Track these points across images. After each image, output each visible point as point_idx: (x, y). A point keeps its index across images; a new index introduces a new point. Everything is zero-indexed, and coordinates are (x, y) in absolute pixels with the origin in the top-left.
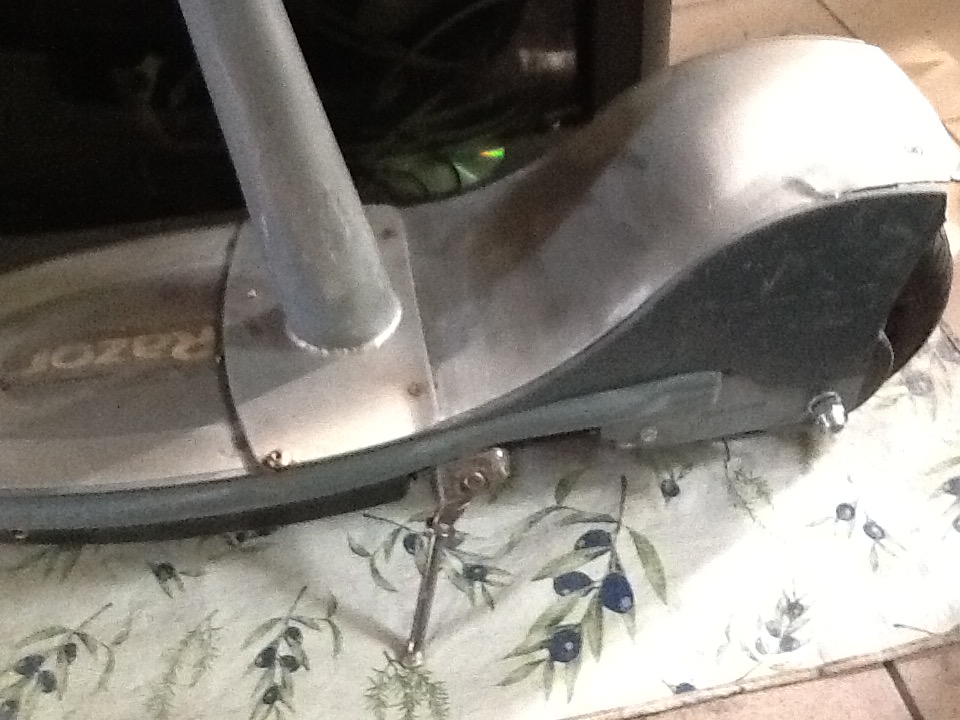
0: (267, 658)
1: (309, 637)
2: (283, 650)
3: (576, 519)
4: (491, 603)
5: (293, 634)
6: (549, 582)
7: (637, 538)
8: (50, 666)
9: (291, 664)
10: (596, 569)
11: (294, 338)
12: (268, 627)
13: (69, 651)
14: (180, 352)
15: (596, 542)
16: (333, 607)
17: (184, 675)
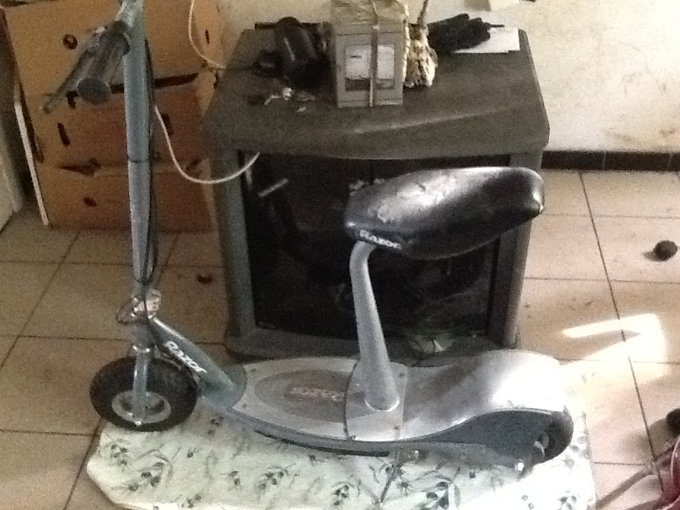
0: (338, 492)
1: (351, 490)
2: (343, 491)
3: (439, 477)
4: (407, 495)
5: (347, 488)
6: (425, 493)
7: (456, 488)
8: (276, 477)
9: (344, 496)
10: (441, 494)
11: (367, 403)
12: (340, 483)
13: (281, 474)
14: (334, 397)
15: (443, 485)
16: (360, 483)
17: (313, 490)
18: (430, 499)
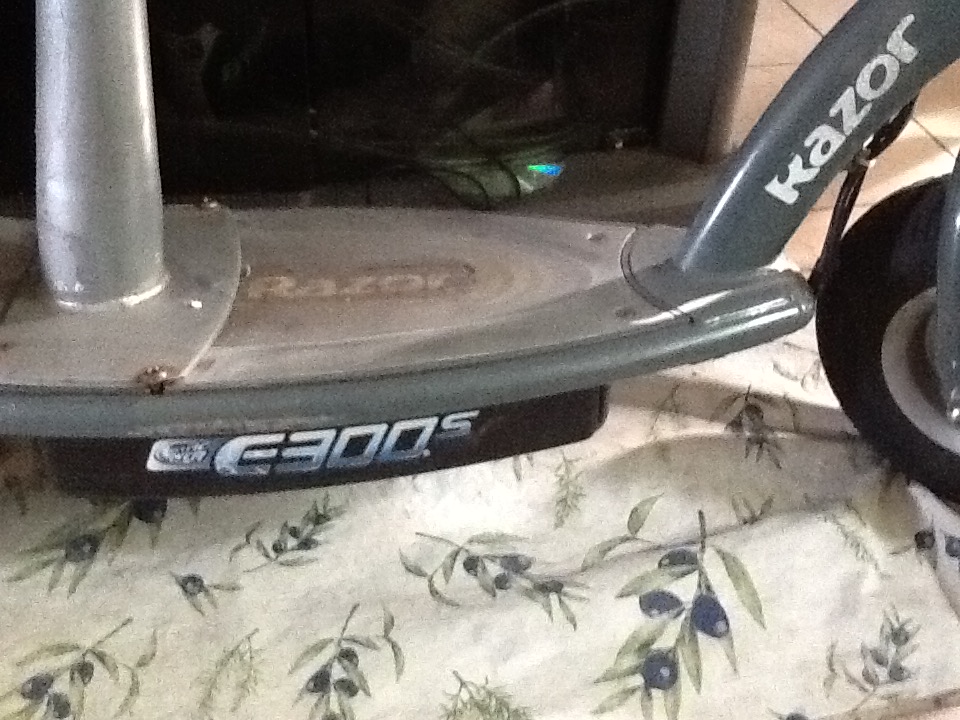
0: (321, 681)
1: (365, 658)
2: (337, 673)
4: (572, 621)
5: (347, 656)
6: (635, 600)
8: (61, 686)
9: (349, 688)
10: (685, 589)
12: (319, 647)
13: (84, 671)
15: (680, 561)
16: (389, 622)
17: (224, 698)
18: (657, 620)
